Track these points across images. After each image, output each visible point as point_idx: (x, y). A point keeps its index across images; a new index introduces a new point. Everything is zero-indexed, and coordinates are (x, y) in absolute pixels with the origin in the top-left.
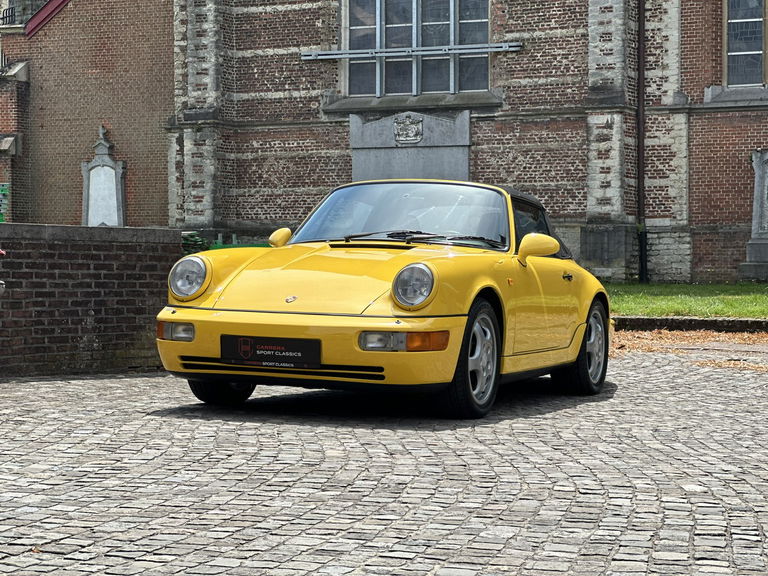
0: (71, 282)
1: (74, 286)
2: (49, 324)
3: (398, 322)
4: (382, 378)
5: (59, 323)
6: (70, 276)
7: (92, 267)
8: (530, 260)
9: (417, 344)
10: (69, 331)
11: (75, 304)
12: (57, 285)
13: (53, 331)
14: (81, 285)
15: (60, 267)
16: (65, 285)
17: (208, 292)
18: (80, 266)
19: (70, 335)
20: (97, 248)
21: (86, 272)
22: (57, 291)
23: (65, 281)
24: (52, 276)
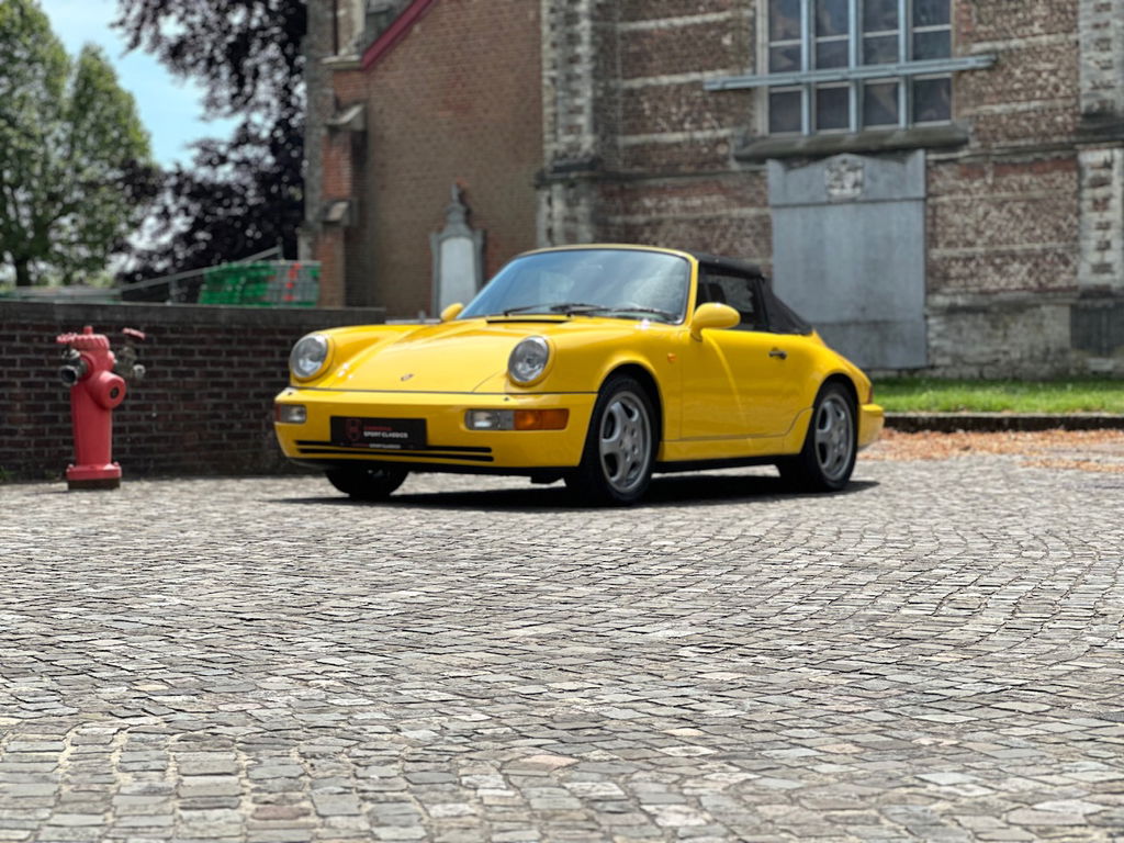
0: (252, 371)
1: (257, 375)
2: (228, 417)
3: (507, 399)
4: (490, 459)
5: (239, 417)
6: (250, 364)
7: (277, 353)
8: (707, 333)
10: (251, 426)
11: (258, 395)
12: (235, 375)
13: (232, 426)
14: (264, 374)
15: (239, 353)
16: (245, 375)
17: (330, 371)
18: (264, 353)
19: (252, 431)
20: (283, 332)
21: (269, 359)
22: (236, 380)
23: (246, 369)
24: (230, 364)
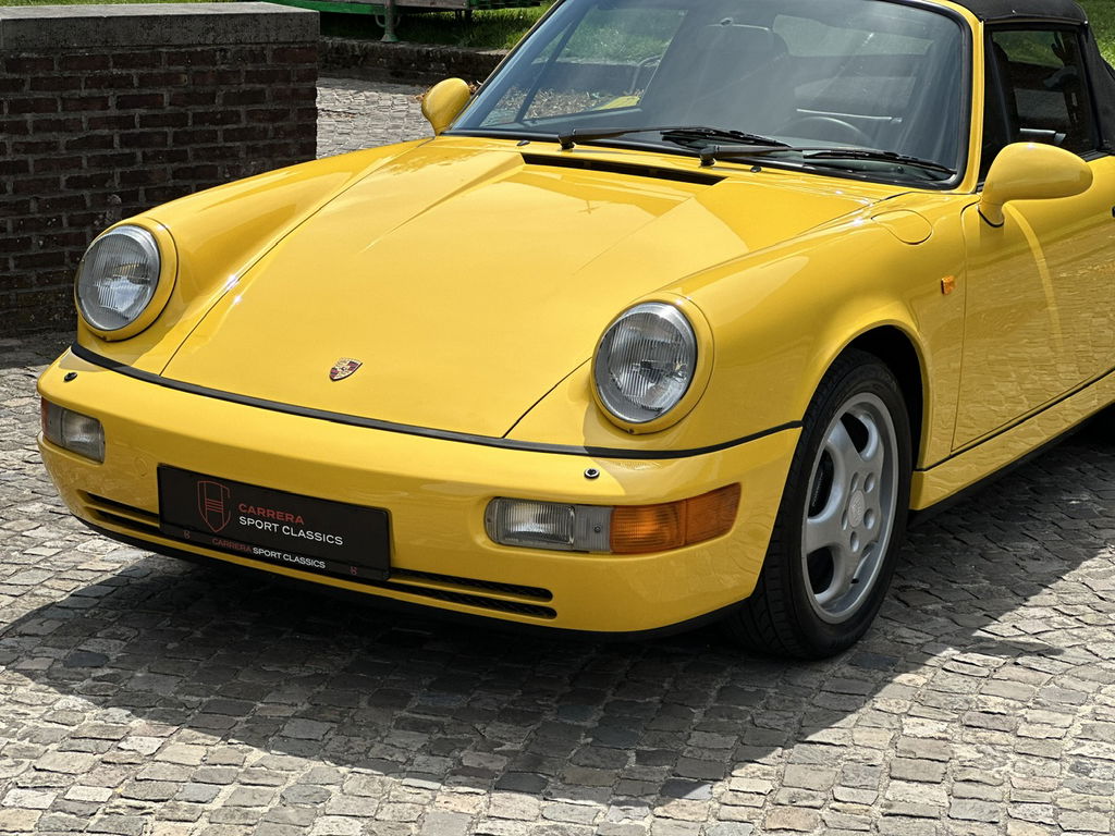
0: (63, 138)
1: (70, 146)
2: (15, 230)
3: (591, 475)
4: (551, 613)
5: (39, 225)
6: (60, 126)
7: (112, 102)
8: (1010, 208)
9: (646, 527)
10: (65, 240)
11: (74, 183)
12: (30, 148)
13: (26, 243)
14: (87, 143)
15: (36, 106)
16: (51, 146)
18: (85, 103)
19: (67, 250)
20: (122, 61)
21: (98, 113)
22: (30, 159)
23: (50, 136)
24: (20, 128)
